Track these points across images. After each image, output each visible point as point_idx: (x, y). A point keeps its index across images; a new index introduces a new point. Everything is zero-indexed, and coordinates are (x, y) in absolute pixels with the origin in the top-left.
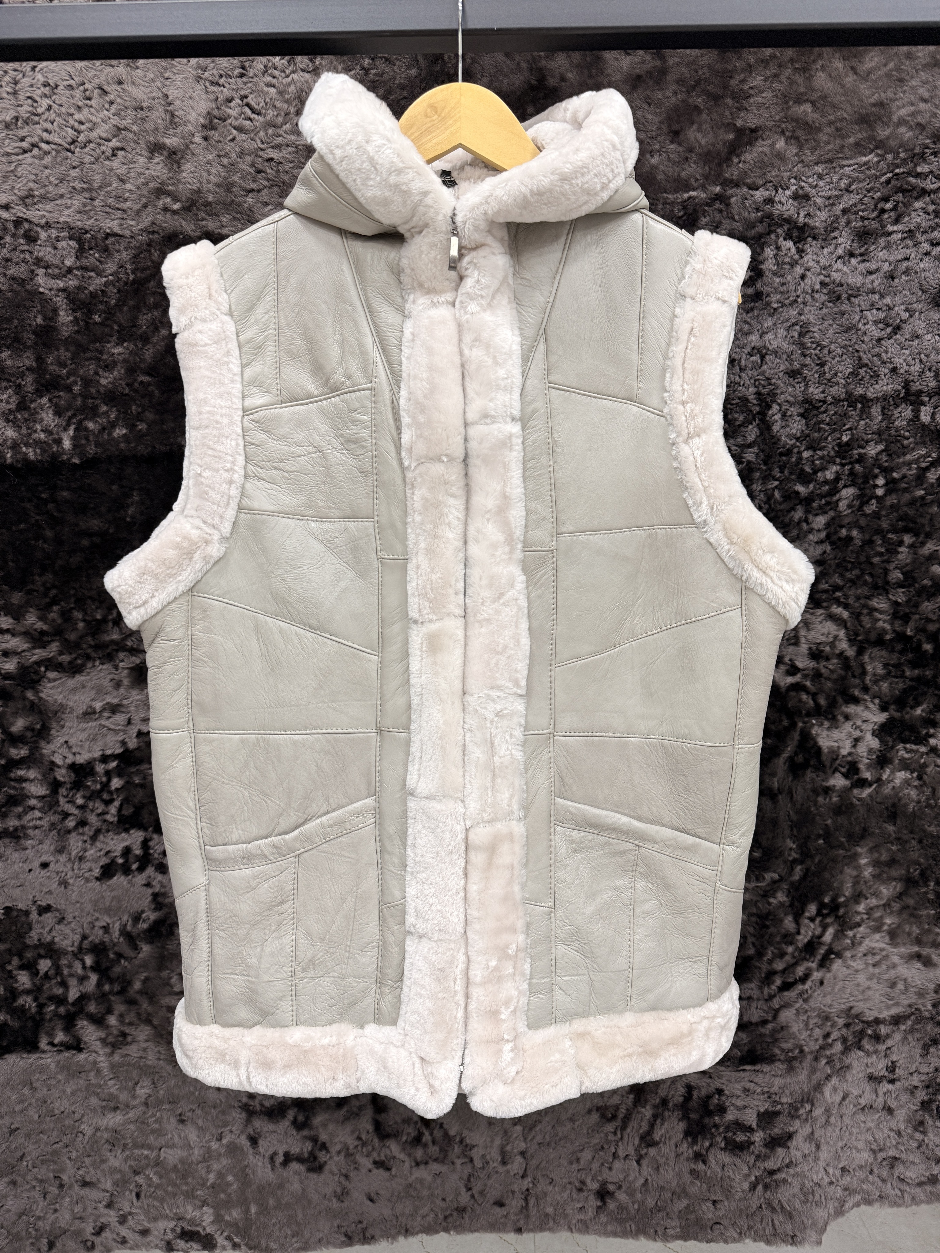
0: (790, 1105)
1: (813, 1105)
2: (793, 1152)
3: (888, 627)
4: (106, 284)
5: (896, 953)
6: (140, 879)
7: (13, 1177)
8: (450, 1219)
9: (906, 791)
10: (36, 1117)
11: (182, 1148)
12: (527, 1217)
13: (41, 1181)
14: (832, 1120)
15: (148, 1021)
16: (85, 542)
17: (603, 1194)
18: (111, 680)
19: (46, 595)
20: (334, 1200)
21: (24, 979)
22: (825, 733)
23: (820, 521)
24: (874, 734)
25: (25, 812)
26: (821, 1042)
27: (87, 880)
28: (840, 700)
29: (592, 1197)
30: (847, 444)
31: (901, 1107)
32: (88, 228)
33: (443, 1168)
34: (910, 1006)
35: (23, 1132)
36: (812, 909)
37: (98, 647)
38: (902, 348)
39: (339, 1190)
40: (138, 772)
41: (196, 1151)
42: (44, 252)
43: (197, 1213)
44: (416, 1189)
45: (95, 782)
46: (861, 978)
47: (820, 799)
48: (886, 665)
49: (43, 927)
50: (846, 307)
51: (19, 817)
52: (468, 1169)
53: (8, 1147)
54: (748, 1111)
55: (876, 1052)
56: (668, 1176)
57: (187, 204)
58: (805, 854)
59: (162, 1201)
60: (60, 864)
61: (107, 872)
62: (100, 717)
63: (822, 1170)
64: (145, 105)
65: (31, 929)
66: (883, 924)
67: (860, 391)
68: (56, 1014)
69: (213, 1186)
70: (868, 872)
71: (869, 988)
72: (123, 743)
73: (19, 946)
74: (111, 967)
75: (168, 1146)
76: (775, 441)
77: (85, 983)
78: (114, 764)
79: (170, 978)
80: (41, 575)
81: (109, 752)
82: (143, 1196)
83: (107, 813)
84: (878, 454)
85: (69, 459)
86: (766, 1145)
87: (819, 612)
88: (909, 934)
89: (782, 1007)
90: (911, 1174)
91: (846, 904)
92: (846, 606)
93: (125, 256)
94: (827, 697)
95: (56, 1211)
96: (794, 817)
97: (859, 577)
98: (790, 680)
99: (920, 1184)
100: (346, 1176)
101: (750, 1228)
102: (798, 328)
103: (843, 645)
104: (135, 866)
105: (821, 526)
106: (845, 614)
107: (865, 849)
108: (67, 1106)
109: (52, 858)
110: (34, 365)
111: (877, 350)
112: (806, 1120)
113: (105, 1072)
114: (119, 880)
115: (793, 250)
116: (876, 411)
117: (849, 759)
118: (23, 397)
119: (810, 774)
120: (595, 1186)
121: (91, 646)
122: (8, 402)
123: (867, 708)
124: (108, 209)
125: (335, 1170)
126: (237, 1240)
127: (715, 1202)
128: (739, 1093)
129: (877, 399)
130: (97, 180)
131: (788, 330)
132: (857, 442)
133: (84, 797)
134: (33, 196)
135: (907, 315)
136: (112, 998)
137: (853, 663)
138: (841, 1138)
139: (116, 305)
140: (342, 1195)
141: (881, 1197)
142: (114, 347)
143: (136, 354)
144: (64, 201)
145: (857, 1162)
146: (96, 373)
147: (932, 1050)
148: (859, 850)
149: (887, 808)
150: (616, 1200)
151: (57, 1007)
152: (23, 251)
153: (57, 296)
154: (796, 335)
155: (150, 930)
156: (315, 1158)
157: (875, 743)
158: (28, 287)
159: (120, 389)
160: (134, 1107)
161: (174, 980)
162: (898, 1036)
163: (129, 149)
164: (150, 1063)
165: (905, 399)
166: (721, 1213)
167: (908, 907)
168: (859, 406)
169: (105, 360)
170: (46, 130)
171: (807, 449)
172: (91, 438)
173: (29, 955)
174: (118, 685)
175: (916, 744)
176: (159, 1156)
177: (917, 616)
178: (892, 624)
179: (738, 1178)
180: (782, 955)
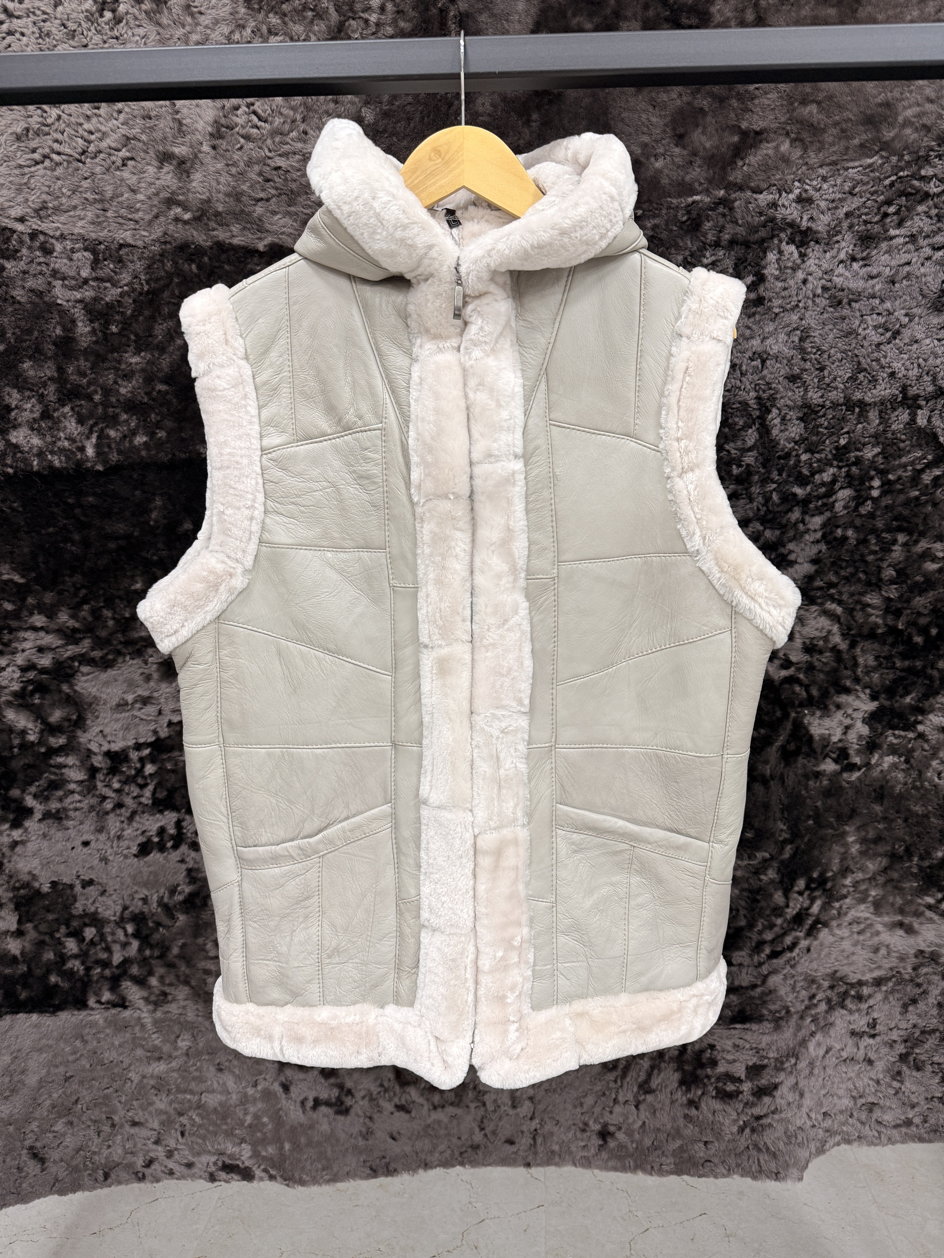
0: (776, 1059)
1: (797, 1059)
2: (778, 1101)
3: (880, 621)
4: (122, 295)
5: (879, 923)
6: (175, 856)
7: (70, 1118)
8: (465, 1155)
9: (893, 774)
10: (88, 1066)
11: (221, 1093)
12: (536, 1153)
13: (95, 1121)
14: (816, 1071)
15: (187, 983)
16: (112, 545)
17: (604, 1134)
18: (142, 674)
19: (76, 595)
20: (360, 1139)
21: (71, 946)
22: (816, 722)
23: (817, 521)
24: (864, 721)
25: (66, 796)
26: (806, 1002)
27: (126, 857)
28: (832, 691)
29: (594, 1137)
30: (844, 447)
31: (880, 1059)
32: (101, 239)
33: (458, 1111)
34: (891, 969)
35: (76, 1079)
36: (801, 884)
37: (129, 643)
38: (901, 353)
39: (364, 1130)
40: (170, 759)
41: (234, 1096)
42: (60, 264)
43: (236, 1149)
44: (433, 1129)
45: (130, 767)
46: (846, 945)
47: (811, 783)
48: (877, 658)
49: (87, 899)
50: (846, 312)
51: (61, 800)
52: (481, 1112)
53: (64, 1093)
54: (737, 1064)
55: (858, 1010)
56: (664, 1120)
57: (197, 214)
58: (795, 835)
59: (204, 1138)
60: (100, 842)
61: (144, 849)
62: (133, 708)
63: (805, 1116)
64: (153, 114)
65: (76, 901)
66: (868, 896)
67: (858, 396)
68: (102, 976)
69: (250, 1126)
70: (855, 849)
71: (853, 954)
72: (155, 732)
73: (66, 916)
74: (151, 934)
75: (208, 1091)
76: (774, 444)
77: (128, 948)
78: (147, 752)
79: (205, 945)
80: (71, 576)
81: (141, 741)
82: (187, 1134)
83: (142, 796)
84: (875, 456)
85: (92, 467)
86: (753, 1094)
87: (814, 608)
88: (893, 905)
89: (770, 973)
90: (888, 1117)
91: (833, 878)
92: (840, 603)
93: (139, 266)
94: (820, 688)
95: (109, 1147)
96: (785, 801)
97: (853, 575)
98: (784, 673)
99: (896, 1126)
100: (371, 1118)
101: (738, 1165)
102: (798, 332)
103: (837, 639)
104: (169, 844)
105: (817, 527)
106: (839, 610)
107: (853, 828)
108: (115, 1056)
109: (92, 837)
110: (56, 375)
111: (876, 354)
112: (791, 1073)
113: (149, 1026)
114: (155, 856)
115: (796, 255)
116: (873, 415)
117: (840, 745)
118: (47, 406)
119: (801, 761)
120: (598, 1127)
121: (121, 643)
122: (32, 411)
123: (858, 697)
124: (121, 220)
125: (360, 1113)
126: (273, 1172)
127: (706, 1143)
128: (730, 1049)
129: (875, 403)
130: (109, 191)
131: (788, 334)
132: (854, 445)
133: (120, 781)
134: (47, 208)
135: (907, 319)
136: (153, 962)
137: (845, 656)
138: (824, 1086)
139: (132, 315)
140: (367, 1134)
141: (859, 1137)
142: (132, 356)
143: (153, 363)
144: (78, 213)
145: (838, 1107)
146: (116, 382)
147: (911, 1008)
148: (847, 828)
149: (875, 790)
150: (617, 1139)
151: (103, 970)
152: (40, 264)
153: (74, 307)
154: (796, 339)
155: (185, 901)
156: (342, 1103)
157: (865, 730)
158: (47, 299)
159: (139, 398)
160: (176, 1057)
161: (209, 946)
162: (879, 996)
163: (139, 159)
164: (189, 1019)
165: (902, 404)
166: (712, 1152)
167: (892, 880)
168: (857, 410)
169: (123, 370)
170: (56, 141)
171: (806, 452)
172: (113, 445)
173: (75, 924)
174: (148, 678)
175: (904, 730)
176: (200, 1100)
177: (909, 611)
178: (884, 618)
179: (727, 1122)
180: (772, 926)
